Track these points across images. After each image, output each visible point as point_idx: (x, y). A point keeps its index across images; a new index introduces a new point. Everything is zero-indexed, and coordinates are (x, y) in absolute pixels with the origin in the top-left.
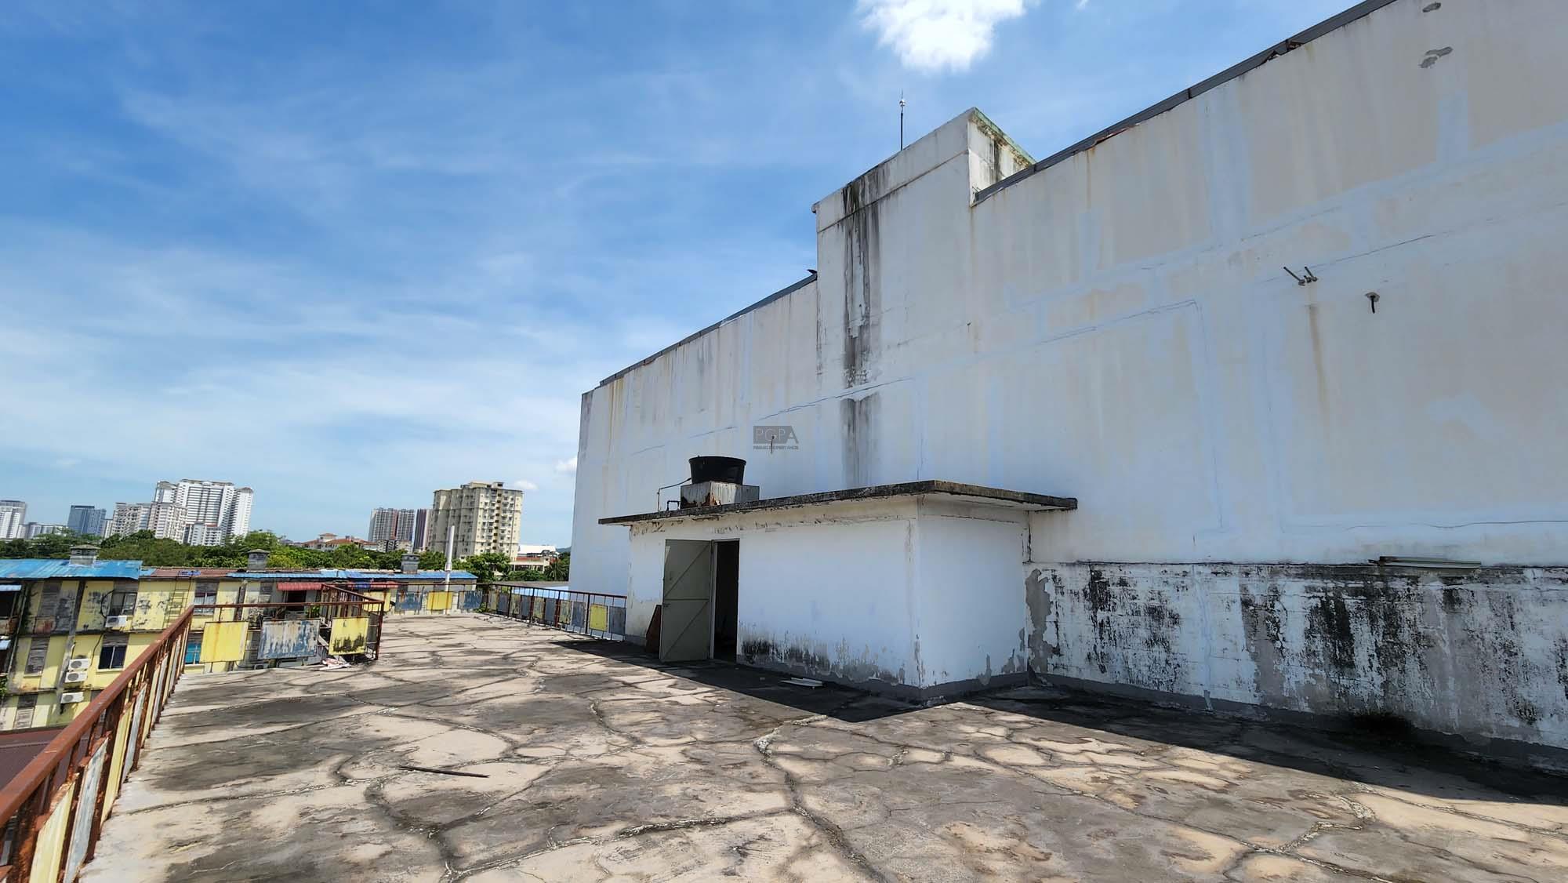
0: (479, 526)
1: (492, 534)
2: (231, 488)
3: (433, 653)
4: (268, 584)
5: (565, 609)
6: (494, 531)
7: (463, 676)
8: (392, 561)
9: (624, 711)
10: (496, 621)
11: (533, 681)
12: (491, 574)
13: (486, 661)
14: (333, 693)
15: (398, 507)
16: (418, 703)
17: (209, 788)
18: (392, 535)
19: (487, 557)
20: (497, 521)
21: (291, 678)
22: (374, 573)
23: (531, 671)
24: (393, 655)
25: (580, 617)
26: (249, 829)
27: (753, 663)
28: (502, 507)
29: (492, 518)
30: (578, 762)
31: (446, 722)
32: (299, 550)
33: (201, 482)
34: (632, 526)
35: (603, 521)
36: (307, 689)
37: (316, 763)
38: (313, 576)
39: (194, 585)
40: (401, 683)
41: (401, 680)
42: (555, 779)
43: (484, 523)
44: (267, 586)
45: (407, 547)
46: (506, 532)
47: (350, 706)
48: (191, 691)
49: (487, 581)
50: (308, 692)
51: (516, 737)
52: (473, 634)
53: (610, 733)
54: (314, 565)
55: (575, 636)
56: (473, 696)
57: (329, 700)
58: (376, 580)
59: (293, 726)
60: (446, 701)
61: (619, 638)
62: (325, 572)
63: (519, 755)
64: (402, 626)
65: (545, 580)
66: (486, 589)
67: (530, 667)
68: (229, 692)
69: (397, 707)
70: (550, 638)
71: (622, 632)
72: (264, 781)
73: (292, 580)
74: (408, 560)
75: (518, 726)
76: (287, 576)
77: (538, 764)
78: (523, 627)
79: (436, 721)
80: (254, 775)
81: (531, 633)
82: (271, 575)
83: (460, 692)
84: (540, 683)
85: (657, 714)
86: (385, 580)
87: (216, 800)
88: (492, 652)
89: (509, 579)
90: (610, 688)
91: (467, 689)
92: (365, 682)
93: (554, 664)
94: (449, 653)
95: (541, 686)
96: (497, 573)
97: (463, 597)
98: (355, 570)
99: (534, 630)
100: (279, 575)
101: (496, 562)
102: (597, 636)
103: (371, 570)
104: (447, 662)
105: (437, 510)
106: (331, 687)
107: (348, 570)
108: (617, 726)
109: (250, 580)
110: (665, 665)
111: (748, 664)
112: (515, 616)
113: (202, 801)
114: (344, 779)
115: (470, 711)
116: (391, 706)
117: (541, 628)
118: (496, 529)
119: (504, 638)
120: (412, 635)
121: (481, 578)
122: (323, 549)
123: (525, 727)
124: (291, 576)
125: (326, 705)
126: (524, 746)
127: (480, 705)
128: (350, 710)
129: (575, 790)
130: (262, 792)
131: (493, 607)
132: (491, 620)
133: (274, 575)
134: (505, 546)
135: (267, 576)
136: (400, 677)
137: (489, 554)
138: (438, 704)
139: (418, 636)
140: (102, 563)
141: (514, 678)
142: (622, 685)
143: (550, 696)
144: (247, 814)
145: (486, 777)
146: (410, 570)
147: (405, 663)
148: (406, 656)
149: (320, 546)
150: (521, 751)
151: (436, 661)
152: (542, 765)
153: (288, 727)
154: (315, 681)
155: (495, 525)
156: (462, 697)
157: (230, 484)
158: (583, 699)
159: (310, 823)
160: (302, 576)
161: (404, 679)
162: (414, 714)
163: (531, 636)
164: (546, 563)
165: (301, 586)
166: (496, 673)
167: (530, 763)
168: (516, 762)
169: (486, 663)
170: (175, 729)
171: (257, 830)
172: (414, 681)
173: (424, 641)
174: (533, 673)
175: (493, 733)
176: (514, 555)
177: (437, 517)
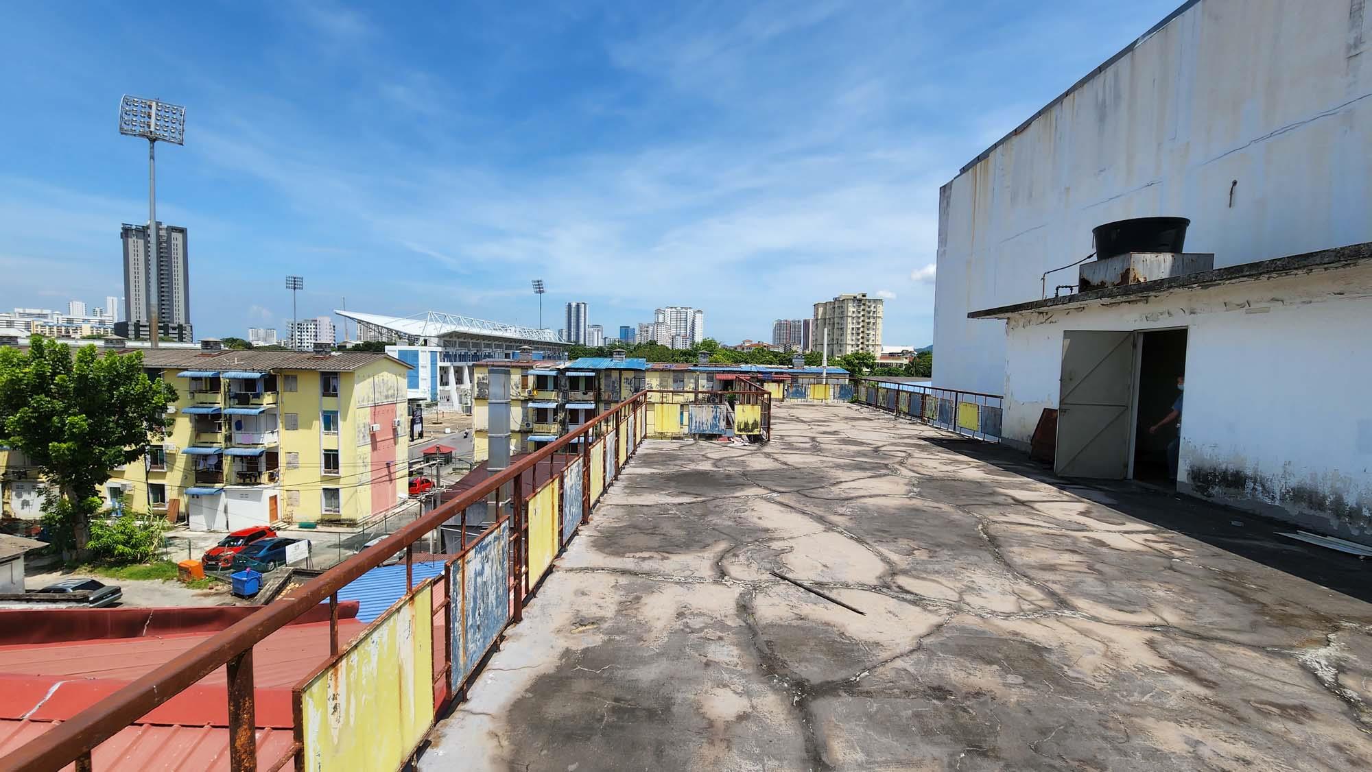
0: (849, 331)
1: (860, 337)
2: (691, 311)
3: (813, 439)
4: (711, 375)
5: (931, 404)
6: (861, 335)
7: (838, 466)
8: (786, 360)
9: (1025, 542)
10: (866, 412)
11: (906, 481)
12: (860, 370)
13: (859, 452)
14: (732, 469)
15: (790, 319)
16: (797, 491)
17: (623, 556)
18: (788, 340)
19: (856, 355)
20: (863, 327)
21: (708, 451)
22: (774, 368)
23: (901, 468)
24: (782, 437)
25: (947, 415)
26: (634, 620)
27: (1209, 496)
28: (867, 315)
29: (859, 323)
30: (978, 620)
31: (820, 519)
32: (731, 351)
33: (675, 308)
34: (1008, 318)
35: (972, 315)
36: (716, 462)
37: (704, 547)
38: (736, 369)
39: (672, 375)
40: (785, 467)
41: (785, 464)
42: (951, 643)
43: (853, 328)
44: (710, 376)
45: (798, 349)
46: (871, 336)
47: (743, 486)
48: (646, 454)
49: (858, 376)
50: (717, 467)
51: (894, 557)
52: (847, 423)
53: (1016, 578)
54: (737, 362)
55: (944, 433)
56: (847, 491)
57: (729, 476)
58: (776, 373)
59: (699, 499)
60: (822, 492)
61: (994, 440)
62: (744, 367)
63: (899, 587)
64: (791, 411)
65: (905, 375)
66: (856, 383)
67: (901, 463)
68: (668, 458)
69: (780, 492)
70: (917, 432)
71: (997, 432)
72: (662, 559)
73: (724, 372)
74: (797, 358)
75: (895, 540)
76: (721, 369)
77: (925, 608)
78: (890, 420)
79: (811, 516)
80: (656, 550)
81: (899, 426)
82: (712, 369)
83: (834, 484)
84: (914, 485)
85: (1077, 558)
86: (782, 373)
87: (624, 572)
88: (864, 443)
89: (875, 374)
90: (997, 504)
91: (841, 482)
92: (759, 463)
93: (926, 463)
94: (826, 440)
95: (915, 489)
96: (865, 369)
97: (837, 390)
98: (762, 365)
99: (901, 423)
100: (717, 369)
101: (863, 360)
102: (968, 435)
103: (773, 366)
104: (824, 449)
105: (817, 320)
106: (732, 463)
107: (758, 366)
108: (1022, 565)
109: (701, 372)
110: (1066, 482)
111: (1198, 495)
112: (881, 407)
113: (614, 571)
114: (723, 574)
115: (844, 509)
116: (775, 491)
117: (908, 422)
118: (863, 332)
119: (874, 429)
120: (799, 420)
121: (852, 373)
122: (745, 351)
123: (903, 543)
124: (723, 369)
125: (725, 481)
126: (905, 572)
127: (854, 503)
128: (742, 490)
129: (985, 678)
130: (655, 573)
131: (863, 399)
132: (862, 410)
133: (714, 369)
134: (870, 347)
135: (710, 369)
136: (785, 460)
137: (857, 353)
138: (815, 496)
139: (802, 421)
140: (628, 360)
141: (885, 475)
142: (1012, 501)
143: (926, 504)
144: (638, 598)
145: (861, 613)
146: (799, 367)
147: (790, 447)
148: (792, 440)
149: (743, 349)
150: (902, 580)
151: (816, 448)
152: (930, 611)
153: (694, 500)
154: (723, 456)
155: (862, 329)
156: (836, 490)
157: (690, 308)
158: (966, 514)
159: (682, 630)
160: (730, 369)
161: (789, 463)
162: (792, 504)
163: (898, 429)
164: (906, 362)
165: (730, 377)
166: (867, 466)
167: (914, 603)
168: (897, 597)
169: (859, 454)
170: (626, 487)
171: (639, 623)
172: (796, 465)
173: (806, 426)
174: (905, 472)
175: (868, 544)
176: (878, 355)
177: (817, 325)
